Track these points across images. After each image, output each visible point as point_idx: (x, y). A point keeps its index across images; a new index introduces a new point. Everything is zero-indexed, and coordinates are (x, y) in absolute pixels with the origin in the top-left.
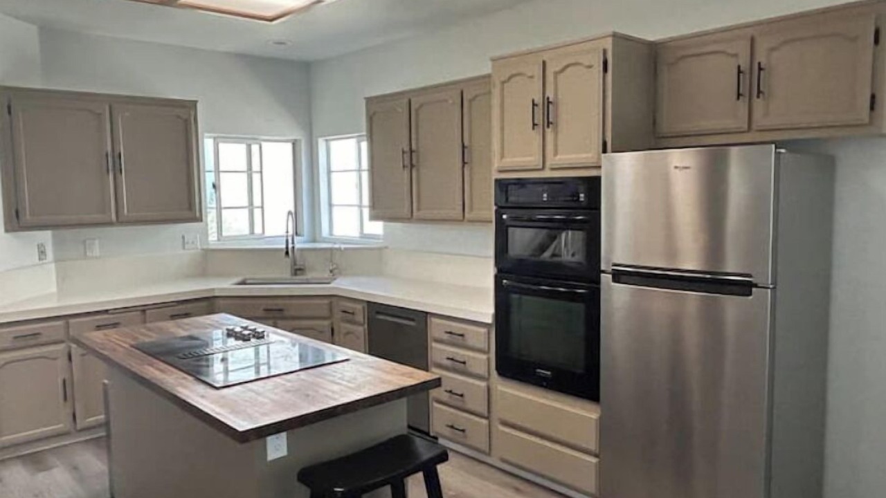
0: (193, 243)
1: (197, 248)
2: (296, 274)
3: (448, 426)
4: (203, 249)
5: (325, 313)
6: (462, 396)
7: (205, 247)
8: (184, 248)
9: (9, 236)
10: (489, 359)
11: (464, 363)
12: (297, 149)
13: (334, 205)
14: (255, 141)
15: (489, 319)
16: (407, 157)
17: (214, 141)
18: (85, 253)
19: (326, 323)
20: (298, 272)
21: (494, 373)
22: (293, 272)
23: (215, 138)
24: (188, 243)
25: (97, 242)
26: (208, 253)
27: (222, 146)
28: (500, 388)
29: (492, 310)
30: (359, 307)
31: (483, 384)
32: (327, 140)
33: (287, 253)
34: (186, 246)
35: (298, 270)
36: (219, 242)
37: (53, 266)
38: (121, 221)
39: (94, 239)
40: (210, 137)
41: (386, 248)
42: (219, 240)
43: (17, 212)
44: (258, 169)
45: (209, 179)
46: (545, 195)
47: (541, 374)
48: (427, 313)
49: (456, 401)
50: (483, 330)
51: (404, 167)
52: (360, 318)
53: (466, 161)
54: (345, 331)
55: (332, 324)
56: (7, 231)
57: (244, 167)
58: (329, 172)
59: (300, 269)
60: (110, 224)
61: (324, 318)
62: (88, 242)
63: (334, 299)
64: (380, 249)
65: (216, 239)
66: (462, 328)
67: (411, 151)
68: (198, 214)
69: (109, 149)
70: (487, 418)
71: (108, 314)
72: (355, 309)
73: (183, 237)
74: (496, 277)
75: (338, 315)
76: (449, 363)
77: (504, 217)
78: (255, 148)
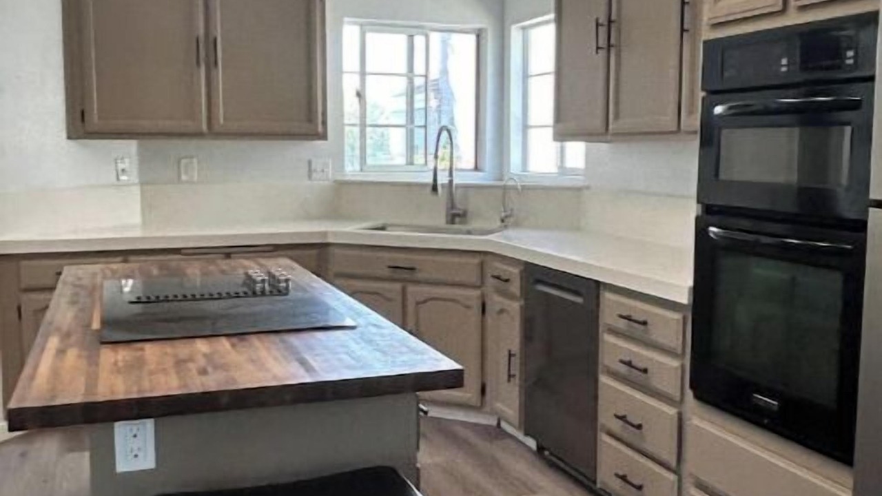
0: (323, 171)
1: (328, 180)
2: (452, 222)
3: (617, 475)
4: (335, 181)
5: (474, 278)
6: (639, 427)
7: (339, 178)
8: (310, 177)
9: (72, 143)
10: (683, 367)
11: (645, 371)
12: (482, 42)
13: (531, 127)
14: (420, 30)
15: (684, 298)
16: (603, 31)
17: (361, 29)
18: (179, 177)
19: (477, 293)
20: (457, 220)
21: (689, 394)
22: (450, 218)
23: (361, 25)
24: (315, 171)
25: (195, 160)
26: (342, 186)
27: (370, 36)
28: (696, 421)
29: (689, 282)
30: (515, 271)
31: (672, 411)
32: (524, 28)
33: (434, 188)
34: (314, 175)
35: (456, 216)
36: (362, 173)
37: (136, 191)
38: (214, 133)
39: (192, 157)
40: (355, 23)
41: (588, 188)
42: (361, 170)
43: (83, 114)
44: (423, 72)
45: (350, 84)
46: (784, 61)
47: (761, 403)
48: (597, 282)
49: (630, 433)
50: (677, 316)
51: (598, 48)
52: (515, 287)
53: (686, 27)
54: (497, 308)
55: (483, 296)
56: (69, 137)
57: (403, 69)
58: (526, 76)
59: (458, 215)
60: (198, 135)
61: (474, 287)
62: (184, 162)
63: (488, 258)
64: (579, 189)
65: (357, 167)
66: (645, 312)
67: (610, 21)
68: (320, 129)
69: (201, 32)
70: (675, 472)
71: (180, 254)
72: (511, 273)
73: (310, 163)
74: (698, 219)
75: (490, 281)
76: (623, 369)
77: (719, 110)
78: (419, 41)
